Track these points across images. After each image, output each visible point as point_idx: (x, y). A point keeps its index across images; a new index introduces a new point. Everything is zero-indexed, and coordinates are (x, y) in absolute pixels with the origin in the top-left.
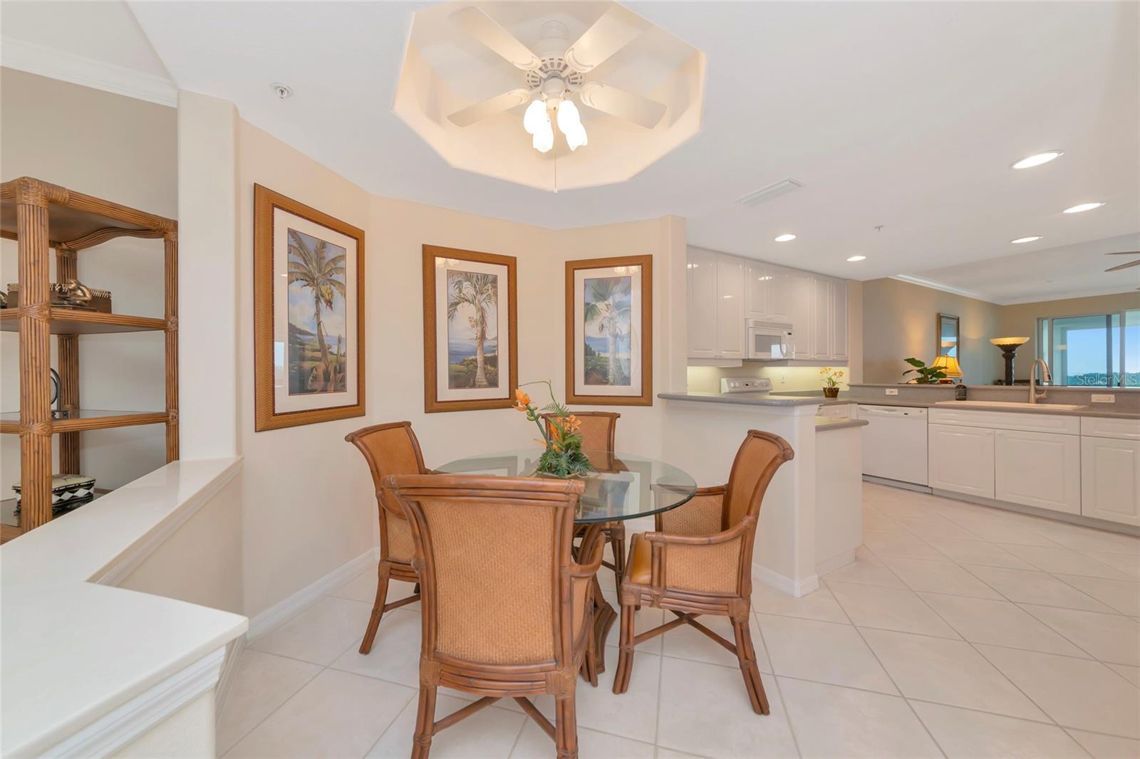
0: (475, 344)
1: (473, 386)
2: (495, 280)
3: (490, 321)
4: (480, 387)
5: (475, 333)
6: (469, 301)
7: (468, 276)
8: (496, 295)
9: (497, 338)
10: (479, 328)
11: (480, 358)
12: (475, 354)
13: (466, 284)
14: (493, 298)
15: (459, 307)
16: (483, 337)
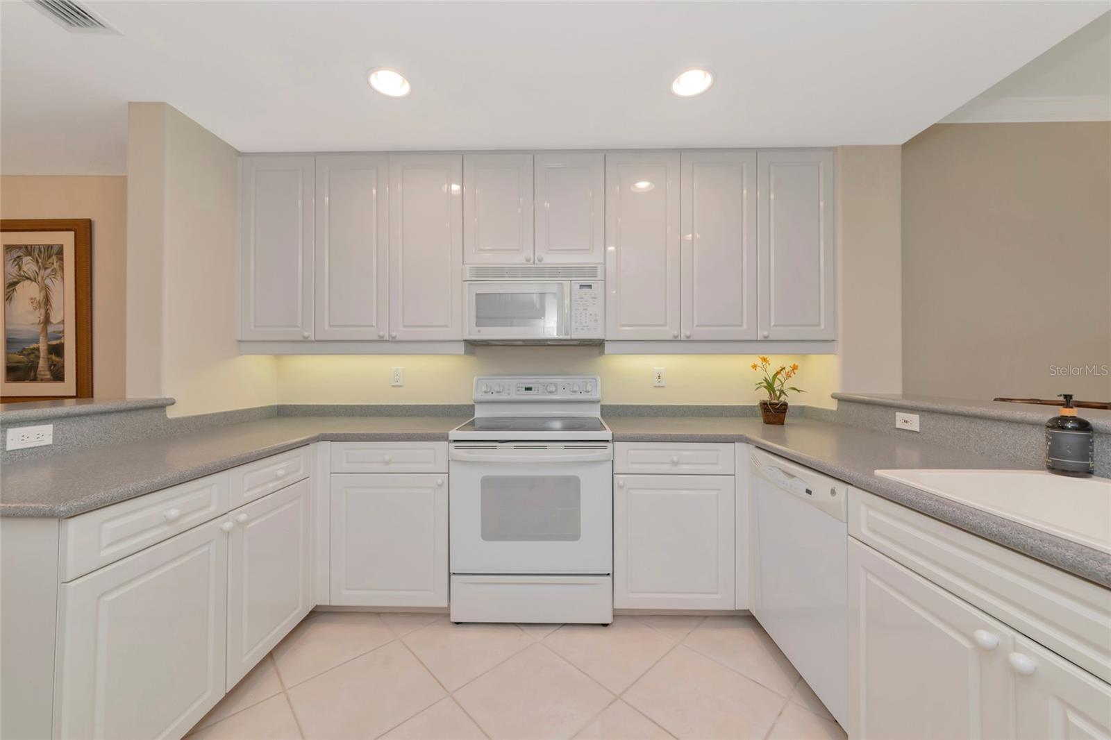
0: (38, 329)
1: (34, 379)
2: (60, 252)
3: (56, 301)
4: (42, 380)
5: (38, 316)
6: (30, 279)
7: (28, 250)
8: (62, 268)
9: (63, 322)
10: (43, 311)
11: (43, 346)
12: (37, 341)
13: (26, 259)
14: (59, 274)
15: (18, 287)
16: (47, 321)
